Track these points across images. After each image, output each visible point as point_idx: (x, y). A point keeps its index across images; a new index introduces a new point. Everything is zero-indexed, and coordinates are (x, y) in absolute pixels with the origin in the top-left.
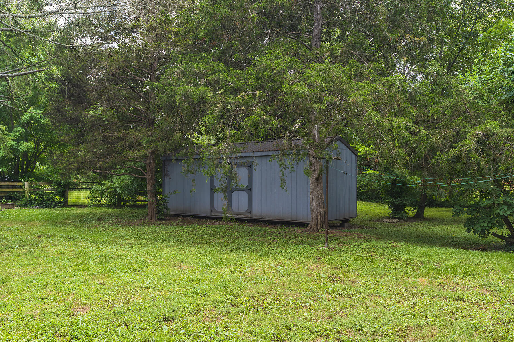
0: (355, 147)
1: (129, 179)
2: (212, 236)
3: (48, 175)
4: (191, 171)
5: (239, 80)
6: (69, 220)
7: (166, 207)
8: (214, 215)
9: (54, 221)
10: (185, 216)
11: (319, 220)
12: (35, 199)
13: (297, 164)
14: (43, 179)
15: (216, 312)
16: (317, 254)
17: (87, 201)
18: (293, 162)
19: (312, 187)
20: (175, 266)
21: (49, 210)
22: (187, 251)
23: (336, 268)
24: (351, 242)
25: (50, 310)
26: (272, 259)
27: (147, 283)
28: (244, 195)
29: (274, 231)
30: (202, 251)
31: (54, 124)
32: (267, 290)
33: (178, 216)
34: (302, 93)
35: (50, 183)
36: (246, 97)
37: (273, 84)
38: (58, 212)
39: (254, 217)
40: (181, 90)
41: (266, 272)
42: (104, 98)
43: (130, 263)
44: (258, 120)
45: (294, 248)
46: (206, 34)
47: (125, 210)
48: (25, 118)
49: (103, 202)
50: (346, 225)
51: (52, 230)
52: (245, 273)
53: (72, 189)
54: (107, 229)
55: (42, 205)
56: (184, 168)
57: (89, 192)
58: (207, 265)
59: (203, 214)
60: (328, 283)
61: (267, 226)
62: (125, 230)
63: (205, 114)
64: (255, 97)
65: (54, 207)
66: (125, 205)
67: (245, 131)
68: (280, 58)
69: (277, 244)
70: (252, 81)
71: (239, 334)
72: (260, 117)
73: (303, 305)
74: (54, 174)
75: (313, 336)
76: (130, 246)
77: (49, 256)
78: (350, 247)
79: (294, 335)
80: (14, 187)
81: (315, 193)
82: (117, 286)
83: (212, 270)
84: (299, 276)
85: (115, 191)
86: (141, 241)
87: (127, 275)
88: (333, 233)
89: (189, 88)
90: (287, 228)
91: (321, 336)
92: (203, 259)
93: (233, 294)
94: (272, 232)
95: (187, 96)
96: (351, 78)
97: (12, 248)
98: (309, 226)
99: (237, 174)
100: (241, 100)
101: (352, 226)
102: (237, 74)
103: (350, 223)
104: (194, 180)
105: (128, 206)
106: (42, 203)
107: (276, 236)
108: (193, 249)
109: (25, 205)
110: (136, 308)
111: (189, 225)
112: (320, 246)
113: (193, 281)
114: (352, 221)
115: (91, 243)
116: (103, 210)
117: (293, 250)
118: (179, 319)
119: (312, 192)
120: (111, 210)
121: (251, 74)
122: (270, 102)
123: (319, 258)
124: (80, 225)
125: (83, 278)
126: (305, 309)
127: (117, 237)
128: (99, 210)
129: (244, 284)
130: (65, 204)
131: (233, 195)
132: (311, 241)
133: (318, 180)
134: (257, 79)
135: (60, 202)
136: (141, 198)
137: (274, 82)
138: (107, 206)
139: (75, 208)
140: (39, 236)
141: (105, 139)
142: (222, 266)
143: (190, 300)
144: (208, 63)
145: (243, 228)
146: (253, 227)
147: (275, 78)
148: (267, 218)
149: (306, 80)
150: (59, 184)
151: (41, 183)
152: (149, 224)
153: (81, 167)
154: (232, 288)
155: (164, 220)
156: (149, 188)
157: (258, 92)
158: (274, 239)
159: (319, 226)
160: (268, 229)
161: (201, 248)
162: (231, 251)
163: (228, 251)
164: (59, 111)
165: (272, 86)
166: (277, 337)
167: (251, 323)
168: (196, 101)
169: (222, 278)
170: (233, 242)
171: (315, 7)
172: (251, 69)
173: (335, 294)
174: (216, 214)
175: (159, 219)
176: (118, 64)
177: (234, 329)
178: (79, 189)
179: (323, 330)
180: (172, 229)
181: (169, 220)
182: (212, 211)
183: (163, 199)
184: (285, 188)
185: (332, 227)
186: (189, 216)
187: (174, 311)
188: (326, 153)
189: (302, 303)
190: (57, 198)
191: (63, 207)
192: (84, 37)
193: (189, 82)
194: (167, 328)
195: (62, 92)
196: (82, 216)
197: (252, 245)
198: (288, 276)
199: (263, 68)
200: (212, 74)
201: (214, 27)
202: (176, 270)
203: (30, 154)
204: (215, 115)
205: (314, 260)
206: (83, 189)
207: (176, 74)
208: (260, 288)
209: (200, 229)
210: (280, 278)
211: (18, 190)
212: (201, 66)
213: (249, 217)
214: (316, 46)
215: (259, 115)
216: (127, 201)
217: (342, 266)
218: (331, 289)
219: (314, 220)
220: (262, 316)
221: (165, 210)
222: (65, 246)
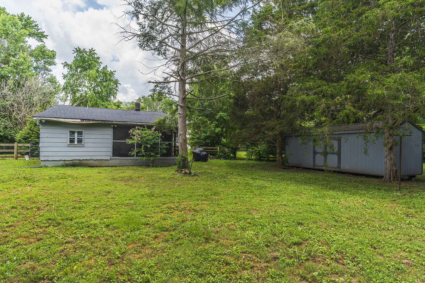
0: (419, 126)
1: (266, 146)
2: (316, 180)
3: (227, 144)
4: (304, 143)
5: (335, 89)
6: (238, 166)
7: (287, 162)
8: (315, 167)
9: (231, 166)
10: (297, 167)
11: (392, 175)
12: (222, 155)
13: (377, 139)
14: (225, 146)
15: (327, 224)
16: (393, 197)
17: (245, 157)
18: (374, 138)
19: (386, 153)
20: (297, 195)
21: (228, 160)
22: (303, 187)
23: (409, 208)
24: (420, 191)
25: (240, 210)
26: (359, 197)
27: (284, 203)
28: (335, 157)
29: (357, 180)
30: (311, 188)
31: (231, 119)
32: (358, 216)
33: (294, 167)
34: (382, 94)
35: (228, 147)
36: (340, 99)
37: (360, 90)
38: (232, 162)
39: (342, 170)
40: (299, 98)
41: (356, 205)
42: (255, 105)
43: (273, 191)
44: (349, 113)
45: (374, 192)
46: (313, 65)
47: (264, 162)
48: (217, 117)
49: (253, 157)
50: (413, 179)
51: (231, 171)
52: (341, 203)
53: (238, 151)
54: (257, 172)
55: (225, 158)
56: (300, 141)
57: (246, 152)
58: (316, 197)
59: (309, 167)
60: (405, 218)
61: (351, 176)
62: (266, 173)
63: (313, 111)
64: (346, 99)
65: (230, 160)
66: (264, 160)
67: (339, 120)
68: (365, 73)
69: (361, 188)
70: (344, 89)
71: (345, 239)
72: (350, 111)
73: (386, 229)
74: (230, 143)
75: (399, 250)
76: (270, 182)
77: (233, 184)
78: (420, 195)
79: (384, 246)
80: (213, 149)
81: (389, 157)
82: (269, 203)
83: (319, 199)
84: (381, 210)
85: (259, 152)
86: (275, 180)
87: (272, 197)
88: (403, 184)
89: (304, 97)
90: (366, 178)
91: (404, 251)
92: (313, 192)
93: (336, 215)
94: (355, 180)
95: (303, 101)
96: (422, 81)
97: (217, 178)
98: (383, 178)
99: (333, 145)
100: (337, 101)
101: (418, 181)
102: (334, 86)
103: (416, 178)
104: (305, 148)
105: (265, 160)
106: (225, 157)
107: (359, 183)
108: (306, 186)
109: (218, 158)
110: (281, 215)
111: (301, 173)
112: (394, 192)
113: (309, 204)
114: (418, 177)
115: (251, 178)
116: (253, 162)
117: (373, 193)
118: (306, 225)
119: (386, 157)
120: (257, 162)
121: (343, 85)
122: (357, 101)
123: (394, 200)
124: (243, 169)
125: (252, 196)
126: (389, 232)
127: (263, 177)
128: (251, 162)
129: (342, 210)
130: (235, 158)
131: (327, 156)
132: (386, 188)
133: (391, 149)
134: (348, 87)
135: (233, 157)
136: (272, 156)
137: (360, 88)
138: (255, 160)
139: (240, 160)
140: (227, 173)
141: (256, 126)
142: (326, 198)
143: (310, 215)
144: (315, 82)
145: (335, 177)
146: (341, 176)
147: (361, 86)
148: (351, 171)
149: (384, 85)
150: (232, 148)
151: (224, 148)
152: (278, 171)
153: (244, 140)
154: (335, 212)
155: (286, 169)
156: (278, 151)
157: (349, 96)
158: (358, 185)
159: (392, 178)
160: (353, 178)
161: (310, 186)
162: (330, 189)
163: (328, 189)
164: (234, 113)
165: (359, 92)
166: (371, 246)
167: (351, 234)
168: (308, 103)
169: (327, 205)
170: (330, 185)
171: (390, 36)
172: (343, 82)
173: (412, 226)
174: (317, 167)
175: (284, 168)
176: (262, 87)
177: (341, 236)
178: (240, 151)
179: (406, 248)
180: (291, 174)
181: (289, 169)
182: (314, 165)
183: (285, 157)
184: (367, 154)
185: (402, 180)
186: (300, 167)
187: (302, 220)
188: (400, 132)
189: (386, 228)
190: (232, 155)
191: (234, 159)
192: (245, 75)
193: (304, 93)
194: (301, 229)
195: (235, 103)
196: (244, 164)
197: (344, 187)
198: (372, 209)
199: (351, 81)
200: (318, 88)
201: (318, 60)
202: (298, 198)
203: (219, 134)
204: (320, 111)
205: (391, 201)
206: (242, 151)
207: (296, 90)
208: (353, 214)
209: (309, 175)
210: (367, 209)
211: (215, 151)
212: (311, 84)
213: (338, 170)
214: (390, 61)
215: (350, 110)
216: (265, 158)
217: (414, 207)
218: (408, 222)
219: (387, 175)
220: (357, 231)
221: (287, 164)
222: (239, 179)
